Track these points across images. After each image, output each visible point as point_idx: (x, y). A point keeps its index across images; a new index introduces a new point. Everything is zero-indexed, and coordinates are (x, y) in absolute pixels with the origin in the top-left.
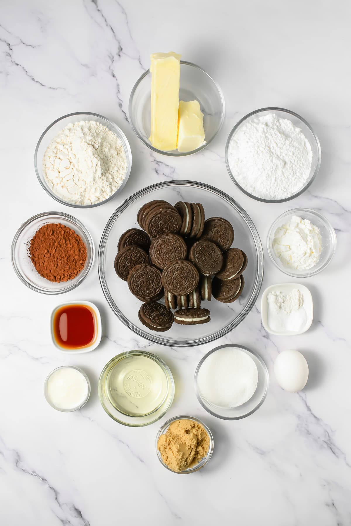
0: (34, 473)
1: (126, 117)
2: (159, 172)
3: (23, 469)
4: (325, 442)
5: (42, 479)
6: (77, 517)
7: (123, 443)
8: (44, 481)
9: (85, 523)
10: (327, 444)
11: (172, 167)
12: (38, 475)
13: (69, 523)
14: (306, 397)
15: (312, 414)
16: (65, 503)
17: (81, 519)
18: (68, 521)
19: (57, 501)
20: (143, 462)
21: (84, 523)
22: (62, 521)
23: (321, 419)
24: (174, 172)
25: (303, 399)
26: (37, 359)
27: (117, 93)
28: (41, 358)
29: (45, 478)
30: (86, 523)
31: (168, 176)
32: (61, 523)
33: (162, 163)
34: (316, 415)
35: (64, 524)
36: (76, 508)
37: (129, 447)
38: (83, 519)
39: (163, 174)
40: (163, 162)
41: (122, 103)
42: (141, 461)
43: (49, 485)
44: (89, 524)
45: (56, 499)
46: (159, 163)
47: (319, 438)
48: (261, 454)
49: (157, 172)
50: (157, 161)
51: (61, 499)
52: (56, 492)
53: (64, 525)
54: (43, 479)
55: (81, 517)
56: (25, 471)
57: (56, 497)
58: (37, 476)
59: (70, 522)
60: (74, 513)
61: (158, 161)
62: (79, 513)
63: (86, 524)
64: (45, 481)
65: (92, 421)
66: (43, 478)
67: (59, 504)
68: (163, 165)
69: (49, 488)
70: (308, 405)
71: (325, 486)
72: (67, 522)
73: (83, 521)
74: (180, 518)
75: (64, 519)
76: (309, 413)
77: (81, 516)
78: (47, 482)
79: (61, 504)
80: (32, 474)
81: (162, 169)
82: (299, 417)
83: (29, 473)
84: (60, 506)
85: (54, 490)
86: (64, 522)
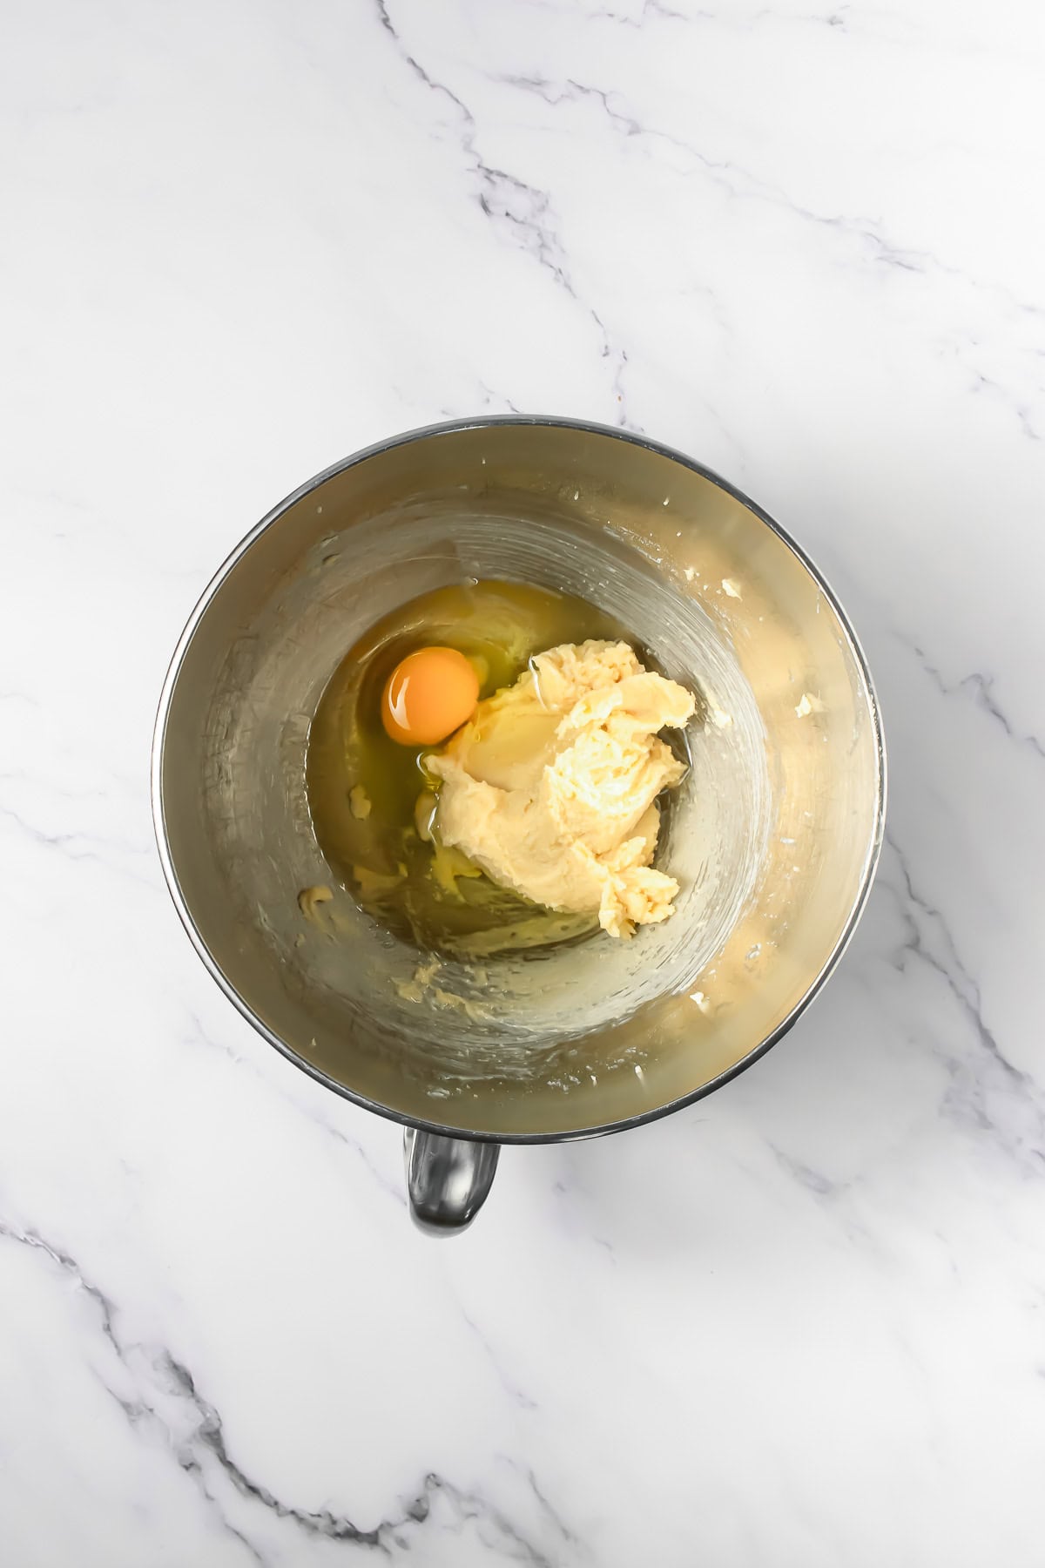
0: (32, 1239)
1: (384, 16)
2: (491, 208)
4: (1041, 1156)
5: (59, 1260)
6: (179, 1395)
7: (346, 1141)
8: (67, 1264)
9: (204, 1414)
11: (537, 193)
12: (46, 1246)
13: (149, 1413)
14: (979, 998)
15: (999, 1057)
16: (139, 1344)
17: (193, 1401)
18: (145, 1406)
19: (112, 1338)
21: (200, 1414)
22: (126, 1406)
23: (1029, 1076)
24: (543, 209)
25: (968, 1006)
26: (54, 841)
28: (69, 837)
29: (72, 1256)
30: (208, 1415)
31: (522, 223)
32: (122, 1412)
33: (505, 176)
34: (1013, 1063)
35: (133, 1418)
36: (177, 1358)
37: (363, 1155)
38: (198, 1401)
39: (507, 214)
40: (506, 173)
43: (82, 1279)
44: (219, 1420)
45: (108, 1328)
46: (494, 177)
47: (1020, 1140)
48: (822, 1191)
49: (485, 208)
50: (487, 170)
51: (126, 1328)
52: (107, 1306)
53: (134, 1421)
54: (63, 1260)
55: (190, 1393)
57: (106, 1322)
58: (42, 1249)
59: (151, 1410)
60: (169, 1381)
61: (491, 168)
62: (186, 1381)
63: (207, 1420)
64: (69, 1266)
65: (239, 1060)
66: (64, 1255)
67: (116, 1346)
68: (508, 185)
69: (85, 1292)
70: (986, 1024)
71: (1035, 1307)
72: (144, 1409)
73: (199, 1408)
74: (534, 1405)
75: (131, 1398)
76: (986, 1053)
77: (192, 1390)
78: (78, 1270)
79: (122, 1346)
80: (25, 1241)
81: (504, 196)
82: (953, 1066)
83: (13, 1235)
84: (119, 1353)
85: (100, 1299)
86: (132, 1410)
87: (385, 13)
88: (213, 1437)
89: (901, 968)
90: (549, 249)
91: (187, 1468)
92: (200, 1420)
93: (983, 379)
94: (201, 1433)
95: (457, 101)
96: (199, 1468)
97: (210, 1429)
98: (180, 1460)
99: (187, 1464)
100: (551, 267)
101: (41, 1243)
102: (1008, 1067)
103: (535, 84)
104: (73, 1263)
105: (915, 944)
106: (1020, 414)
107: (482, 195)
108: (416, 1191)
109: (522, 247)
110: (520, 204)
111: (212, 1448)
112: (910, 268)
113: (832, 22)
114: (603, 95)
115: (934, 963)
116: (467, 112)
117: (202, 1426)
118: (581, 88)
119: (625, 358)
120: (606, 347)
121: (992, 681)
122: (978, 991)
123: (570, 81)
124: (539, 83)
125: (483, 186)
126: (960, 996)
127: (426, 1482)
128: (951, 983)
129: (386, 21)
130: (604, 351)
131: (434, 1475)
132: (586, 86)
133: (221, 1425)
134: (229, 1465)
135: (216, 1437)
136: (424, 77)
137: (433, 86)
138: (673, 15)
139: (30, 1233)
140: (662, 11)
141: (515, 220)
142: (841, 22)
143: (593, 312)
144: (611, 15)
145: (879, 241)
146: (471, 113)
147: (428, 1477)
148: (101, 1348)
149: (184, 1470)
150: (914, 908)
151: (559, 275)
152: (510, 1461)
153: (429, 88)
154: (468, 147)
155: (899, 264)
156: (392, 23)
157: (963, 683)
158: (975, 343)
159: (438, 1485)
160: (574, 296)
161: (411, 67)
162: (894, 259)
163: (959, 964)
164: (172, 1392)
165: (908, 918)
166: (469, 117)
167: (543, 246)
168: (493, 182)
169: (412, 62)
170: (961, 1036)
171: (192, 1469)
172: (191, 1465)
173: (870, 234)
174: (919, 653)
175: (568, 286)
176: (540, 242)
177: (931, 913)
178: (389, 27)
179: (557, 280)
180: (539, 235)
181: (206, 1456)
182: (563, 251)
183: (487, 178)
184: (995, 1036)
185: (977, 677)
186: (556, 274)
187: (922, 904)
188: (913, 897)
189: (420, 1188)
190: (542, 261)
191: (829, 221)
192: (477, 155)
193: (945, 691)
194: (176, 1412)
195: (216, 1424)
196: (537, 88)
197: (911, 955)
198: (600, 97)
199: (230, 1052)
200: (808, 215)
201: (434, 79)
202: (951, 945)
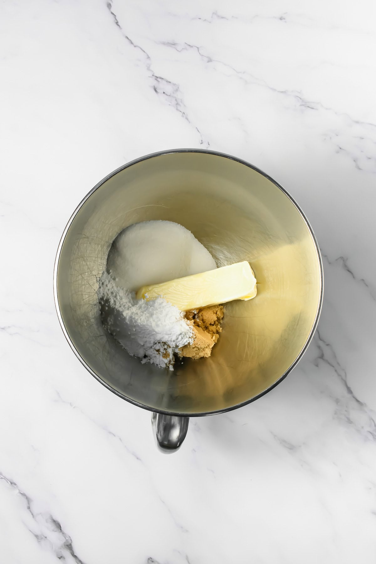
1: (116, 21)
2: (158, 91)
4: (371, 433)
5: (10, 483)
6: (56, 531)
7: (115, 436)
8: (13, 485)
9: (65, 538)
10: (373, 435)
11: (174, 84)
13: (45, 538)
14: (346, 376)
15: (354, 397)
16: (41, 513)
17: (61, 533)
18: (44, 536)
19: (30, 511)
20: (140, 460)
21: (64, 538)
22: (37, 536)
23: (365, 404)
24: (177, 90)
25: (342, 379)
26: (3, 329)
28: (9, 327)
29: (15, 481)
30: (67, 538)
31: (169, 96)
32: (35, 538)
33: (163, 79)
34: (359, 399)
35: (39, 540)
36: (55, 518)
37: (121, 441)
38: (63, 533)
39: (164, 93)
40: (163, 78)
41: (111, 3)
42: (137, 458)
43: (19, 490)
44: (71, 540)
45: (29, 508)
46: (159, 79)
47: (363, 427)
48: (291, 449)
49: (156, 90)
50: (156, 76)
51: (35, 508)
52: (28, 500)
53: (39, 542)
54: (11, 483)
55: (60, 531)
57: (28, 505)
58: (3, 479)
59: (46, 537)
60: (52, 526)
62: (58, 526)
63: (67, 540)
65: (74, 407)
66: (12, 481)
67: (32, 514)
68: (164, 82)
69: (20, 495)
70: (349, 385)
71: (370, 489)
72: (43, 537)
73: (64, 536)
74: (187, 531)
75: (38, 533)
76: (349, 396)
77: (61, 530)
78: (17, 487)
79: (34, 514)
81: (162, 86)
82: (337, 401)
84: (33, 517)
85: (26, 497)
86: (39, 538)
87: (116, 20)
88: (69, 546)
89: (317, 366)
90: (180, 105)
91: (60, 558)
92: (64, 541)
93: (340, 148)
94: (64, 545)
95: (144, 51)
96: (64, 558)
97: (68, 544)
98: (57, 555)
99: (60, 557)
100: (181, 112)
101: (4, 478)
102: (357, 401)
103: (173, 44)
104: (15, 484)
105: (322, 357)
106: (354, 161)
107: (154, 86)
108: (159, 437)
109: (170, 105)
110: (169, 89)
111: (69, 550)
112: (312, 108)
113: (281, 19)
114: (198, 48)
115: (329, 363)
116: (148, 55)
117: (65, 543)
118: (189, 45)
119: (209, 144)
120: (202, 141)
121: (347, 259)
122: (345, 373)
123: (185, 43)
124: (174, 44)
125: (154, 83)
126: (339, 375)
127: (148, 561)
128: (336, 371)
129: (117, 23)
130: (201, 142)
131: (151, 558)
132: (191, 45)
133: (72, 542)
134: (75, 557)
135: (70, 547)
136: (132, 43)
137: (135, 46)
138: (222, 18)
140: (218, 16)
141: (167, 95)
142: (284, 19)
143: (196, 128)
144: (200, 19)
145: (301, 99)
146: (149, 55)
147: (149, 559)
148: (26, 515)
149: (59, 559)
150: (321, 343)
151: (184, 114)
152: (179, 552)
153: (134, 47)
154: (148, 69)
155: (308, 107)
156: (119, 24)
157: (336, 260)
158: (337, 135)
159: (153, 562)
160: (190, 122)
161: (127, 40)
162: (306, 105)
163: (338, 363)
164: (53, 531)
165: (319, 347)
166: (149, 58)
167: (177, 104)
168: (158, 81)
169: (127, 38)
170: (340, 390)
171: (61, 559)
172: (61, 557)
173: (297, 96)
175: (187, 119)
176: (176, 103)
177: (327, 345)
178: (118, 25)
179: (183, 116)
180: (176, 100)
181: (66, 553)
182: (185, 106)
183: (156, 79)
184: (352, 390)
185: (342, 258)
186: (183, 114)
187: (324, 342)
188: (321, 339)
190: (177, 109)
191: (282, 92)
192: (153, 71)
193: (330, 263)
194: (55, 538)
195: (70, 542)
196: (174, 46)
197: (320, 361)
198: (197, 49)
199: (71, 404)
200: (274, 90)
201: (135, 44)
202: (335, 356)
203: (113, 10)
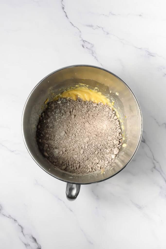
0: (9, 217)
3: (4, 214)
7: (61, 200)
9: (38, 246)
11: (91, 44)
12: (12, 218)
16: (27, 234)
17: (36, 243)
19: (23, 233)
22: (25, 244)
24: (93, 46)
26: (13, 151)
27: (61, 1)
28: (15, 151)
31: (89, 49)
32: (24, 245)
33: (86, 41)
36: (34, 236)
37: (64, 203)
39: (87, 48)
41: (64, 7)
42: (71, 211)
43: (18, 223)
45: (22, 232)
46: (85, 42)
48: (139, 208)
49: (83, 46)
50: (83, 40)
51: (25, 231)
52: (22, 228)
54: (15, 220)
56: (4, 215)
57: (22, 230)
59: (29, 245)
60: (33, 240)
62: (35, 240)
63: (39, 246)
67: (24, 234)
68: (87, 43)
69: (18, 225)
74: (92, 244)
75: (26, 243)
77: (36, 242)
79: (25, 234)
80: (8, 217)
81: (86, 45)
82: (161, 187)
83: (7, 216)
84: (24, 236)
86: (27, 245)
89: (152, 171)
93: (165, 74)
95: (78, 29)
97: (39, 248)
103: (92, 26)
104: (16, 221)
105: (155, 167)
108: (67, 193)
109: (89, 53)
110: (89, 46)
112: (153, 56)
113: (140, 16)
115: (158, 170)
117: (38, 248)
118: (99, 27)
123: (97, 26)
125: (82, 43)
126: (162, 176)
128: (161, 174)
129: (67, 16)
132: (99, 26)
136: (73, 25)
137: (74, 27)
138: (114, 15)
139: (9, 216)
140: (112, 14)
142: (142, 16)
143: (101, 64)
144: (104, 15)
145: (148, 52)
148: (21, 235)
150: (154, 162)
154: (80, 37)
155: (151, 55)
156: (68, 16)
157: (162, 124)
158: (164, 68)
163: (162, 170)
164: (33, 242)
165: (154, 163)
166: (80, 32)
167: (93, 53)
168: (85, 43)
169: (71, 23)
173: (146, 51)
174: (155, 119)
175: (97, 60)
176: (92, 52)
178: (67, 17)
179: (95, 58)
180: (92, 51)
182: (96, 54)
185: (165, 123)
187: (156, 161)
188: (154, 160)
189: (68, 192)
190: (93, 55)
191: (140, 48)
192: (82, 38)
193: (159, 126)
194: (33, 245)
195: (40, 247)
196: (91, 27)
197: (154, 169)
198: (102, 28)
199: (42, 186)
200: (136, 47)
201: (74, 26)
202: (160, 167)
203: (65, 10)
